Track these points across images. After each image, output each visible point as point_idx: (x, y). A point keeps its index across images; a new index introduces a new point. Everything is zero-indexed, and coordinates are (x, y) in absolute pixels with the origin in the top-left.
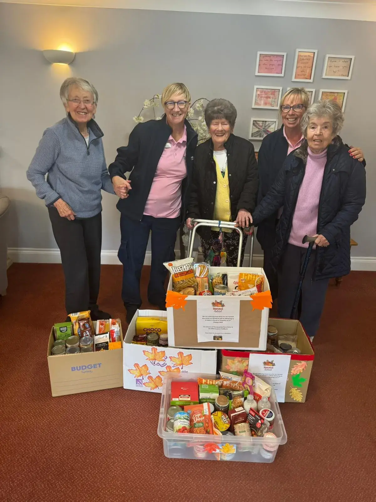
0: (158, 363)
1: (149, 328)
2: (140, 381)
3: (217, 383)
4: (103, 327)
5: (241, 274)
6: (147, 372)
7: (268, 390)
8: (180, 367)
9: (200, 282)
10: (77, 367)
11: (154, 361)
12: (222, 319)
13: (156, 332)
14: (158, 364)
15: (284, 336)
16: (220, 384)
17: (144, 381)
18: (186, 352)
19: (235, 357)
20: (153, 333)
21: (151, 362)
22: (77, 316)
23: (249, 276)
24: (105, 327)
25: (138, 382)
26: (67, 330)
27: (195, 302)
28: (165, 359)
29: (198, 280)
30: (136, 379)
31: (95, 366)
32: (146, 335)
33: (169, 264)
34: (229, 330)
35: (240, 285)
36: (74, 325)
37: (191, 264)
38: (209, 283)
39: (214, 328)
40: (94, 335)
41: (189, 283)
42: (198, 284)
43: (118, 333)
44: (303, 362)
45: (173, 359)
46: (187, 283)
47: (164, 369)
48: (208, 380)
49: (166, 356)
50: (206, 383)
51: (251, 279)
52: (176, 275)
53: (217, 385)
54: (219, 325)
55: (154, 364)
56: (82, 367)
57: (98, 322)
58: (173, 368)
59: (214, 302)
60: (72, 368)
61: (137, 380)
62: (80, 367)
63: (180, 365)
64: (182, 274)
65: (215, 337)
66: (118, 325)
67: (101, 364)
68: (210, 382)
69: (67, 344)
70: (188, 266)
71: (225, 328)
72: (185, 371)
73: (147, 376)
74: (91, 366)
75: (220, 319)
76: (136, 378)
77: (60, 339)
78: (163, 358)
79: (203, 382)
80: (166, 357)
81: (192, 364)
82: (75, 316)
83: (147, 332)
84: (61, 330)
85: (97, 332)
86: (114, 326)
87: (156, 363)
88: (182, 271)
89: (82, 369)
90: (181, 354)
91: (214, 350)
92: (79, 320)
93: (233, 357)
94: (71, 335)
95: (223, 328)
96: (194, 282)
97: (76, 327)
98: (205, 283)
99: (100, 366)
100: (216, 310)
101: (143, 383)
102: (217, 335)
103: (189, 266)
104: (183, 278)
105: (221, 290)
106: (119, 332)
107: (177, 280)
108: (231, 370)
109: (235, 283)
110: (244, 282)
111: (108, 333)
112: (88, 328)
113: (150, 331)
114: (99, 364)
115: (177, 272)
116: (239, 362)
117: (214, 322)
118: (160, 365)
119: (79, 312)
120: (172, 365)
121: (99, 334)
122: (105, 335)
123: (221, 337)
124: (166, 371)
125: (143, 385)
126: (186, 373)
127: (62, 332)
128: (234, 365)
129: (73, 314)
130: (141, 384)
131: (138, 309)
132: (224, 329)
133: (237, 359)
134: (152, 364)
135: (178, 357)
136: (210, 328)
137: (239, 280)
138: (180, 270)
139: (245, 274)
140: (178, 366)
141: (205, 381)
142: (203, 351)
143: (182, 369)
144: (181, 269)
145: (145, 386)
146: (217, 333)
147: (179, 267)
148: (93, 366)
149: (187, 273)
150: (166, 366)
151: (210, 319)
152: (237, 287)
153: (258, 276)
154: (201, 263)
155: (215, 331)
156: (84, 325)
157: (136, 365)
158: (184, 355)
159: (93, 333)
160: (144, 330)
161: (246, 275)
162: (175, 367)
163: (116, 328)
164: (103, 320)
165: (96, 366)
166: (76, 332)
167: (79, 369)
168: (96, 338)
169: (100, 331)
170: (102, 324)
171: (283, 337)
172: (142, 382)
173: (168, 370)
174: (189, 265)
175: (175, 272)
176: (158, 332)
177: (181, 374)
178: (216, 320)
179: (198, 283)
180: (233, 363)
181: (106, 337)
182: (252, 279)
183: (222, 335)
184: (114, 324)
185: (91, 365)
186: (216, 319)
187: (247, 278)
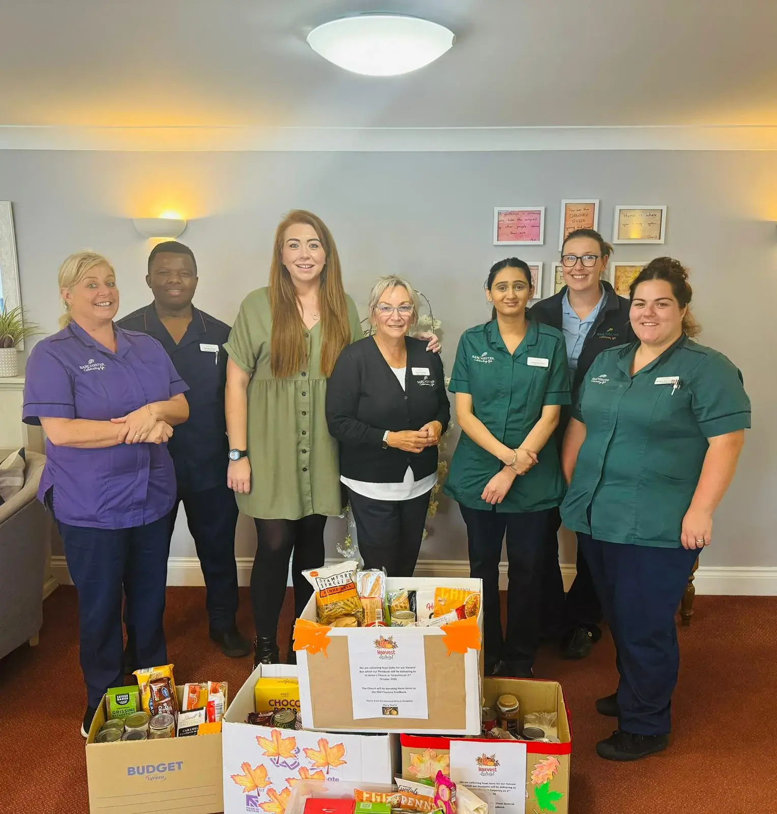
0: (285, 762)
1: (280, 701)
2: (254, 799)
3: (389, 799)
4: (195, 696)
5: (438, 590)
6: (266, 780)
7: (480, 811)
8: (325, 771)
9: (369, 607)
10: (138, 768)
11: (277, 758)
12: (396, 673)
13: (292, 708)
14: (285, 764)
15: (535, 715)
16: (396, 802)
17: (261, 800)
18: (333, 740)
19: (425, 749)
20: (288, 709)
21: (271, 759)
22: (148, 674)
23: (452, 592)
24: (199, 697)
25: (250, 802)
26: (128, 700)
27: (345, 638)
28: (296, 753)
29: (365, 602)
30: (247, 795)
31: (171, 767)
32: (272, 713)
33: (313, 573)
34: (409, 695)
35: (437, 611)
36: (143, 691)
37: (351, 572)
38: (383, 609)
39: (382, 690)
40: (179, 713)
41: (347, 608)
42: (364, 609)
43: (221, 708)
44: (552, 758)
45: (309, 752)
46: (343, 608)
47: (295, 773)
48: (373, 795)
49: (298, 748)
50: (369, 800)
51: (456, 599)
52: (323, 593)
53: (390, 803)
54: (391, 684)
55: (277, 763)
56: (148, 767)
57: (186, 687)
58: (311, 772)
59: (379, 639)
60: (129, 768)
61: (249, 798)
62: (143, 768)
63: (324, 765)
64: (333, 591)
65: (386, 708)
66: (222, 693)
67: (182, 762)
68: (377, 797)
69: (127, 726)
70: (346, 576)
71: (402, 690)
72: (334, 778)
73: (266, 789)
74: (163, 766)
75: (391, 673)
76: (247, 793)
77: (116, 718)
78: (292, 752)
79: (364, 799)
80: (297, 750)
81: (346, 763)
82: (144, 674)
83: (275, 708)
84: (118, 700)
85: (185, 708)
86: (215, 694)
87: (280, 762)
88: (333, 585)
89: (148, 772)
90: (323, 742)
91: (386, 734)
92: (152, 682)
93: (420, 749)
94: (135, 711)
95: (399, 690)
96: (356, 606)
97: (146, 697)
98: (377, 608)
99: (179, 768)
100: (383, 655)
101: (259, 803)
102: (388, 705)
103: (348, 576)
104: (335, 598)
105: (402, 620)
106: (223, 707)
107: (323, 602)
108: (419, 776)
109: (429, 607)
110: (444, 605)
111: (205, 708)
112: (167, 697)
113: (282, 706)
114: (179, 764)
115: (325, 587)
116: (432, 758)
117: (381, 679)
118: (287, 765)
119: (153, 668)
120: (309, 767)
121: (188, 711)
122: (198, 712)
123: (396, 709)
124: (299, 777)
125: (259, 808)
126: (335, 782)
127: (120, 704)
128: (423, 765)
129: (143, 670)
130: (255, 804)
131: (261, 663)
132: (400, 692)
133: (428, 753)
134: (274, 763)
135: (319, 750)
136: (375, 691)
137: (436, 600)
138: (330, 584)
139: (445, 589)
140: (321, 768)
141: (368, 796)
142: (364, 736)
143: (328, 773)
144: (331, 582)
145: (263, 810)
146: (389, 699)
147: (330, 579)
148: (167, 766)
149: (344, 588)
150: (300, 767)
151: (373, 673)
152: (433, 614)
153: (469, 593)
154: (371, 571)
155: (383, 696)
156: (160, 691)
157: (246, 766)
158: (330, 745)
159: (177, 708)
160: (270, 704)
161: (448, 591)
162: (316, 771)
163: (219, 699)
164: (197, 684)
165: (173, 766)
166: (146, 705)
167: (141, 771)
168: (181, 717)
169: (190, 704)
170: (193, 691)
171: (533, 717)
172: (257, 801)
173: (304, 777)
174: (347, 573)
175: (321, 586)
176: (296, 707)
177: (327, 784)
178: (384, 674)
179: (365, 607)
180: (421, 761)
181: (199, 716)
182: (459, 598)
183: (398, 705)
184: (215, 691)
185: (165, 765)
186: (384, 672)
187: (449, 596)
